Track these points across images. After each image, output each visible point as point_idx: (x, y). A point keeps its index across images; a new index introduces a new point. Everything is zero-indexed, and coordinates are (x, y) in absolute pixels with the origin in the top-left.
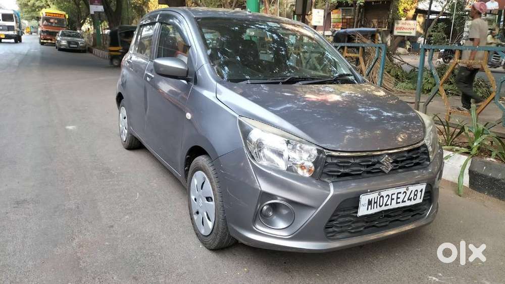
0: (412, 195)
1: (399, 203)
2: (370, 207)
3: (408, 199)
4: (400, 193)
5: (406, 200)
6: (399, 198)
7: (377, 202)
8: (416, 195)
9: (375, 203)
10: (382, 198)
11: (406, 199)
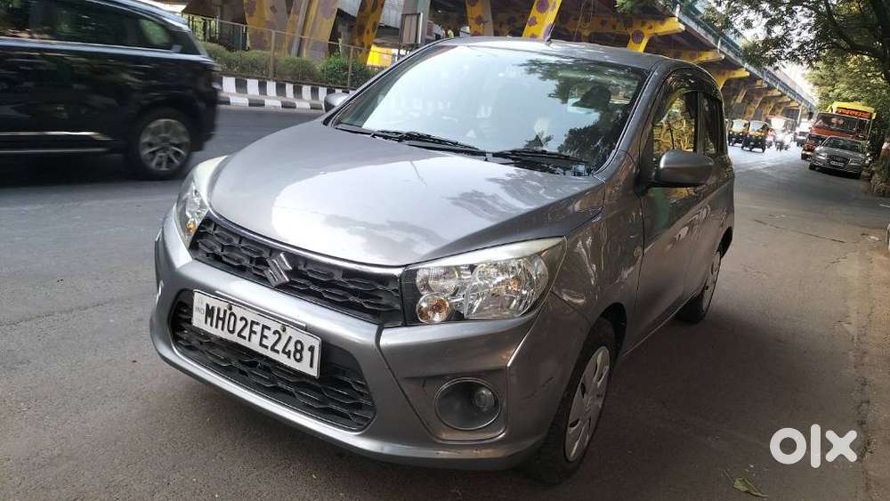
0: (291, 347)
1: (266, 347)
2: (209, 320)
3: (284, 351)
4: (269, 329)
5: (281, 351)
6: (266, 337)
7: (223, 319)
8: (300, 352)
9: (218, 318)
10: (233, 318)
11: (279, 347)
